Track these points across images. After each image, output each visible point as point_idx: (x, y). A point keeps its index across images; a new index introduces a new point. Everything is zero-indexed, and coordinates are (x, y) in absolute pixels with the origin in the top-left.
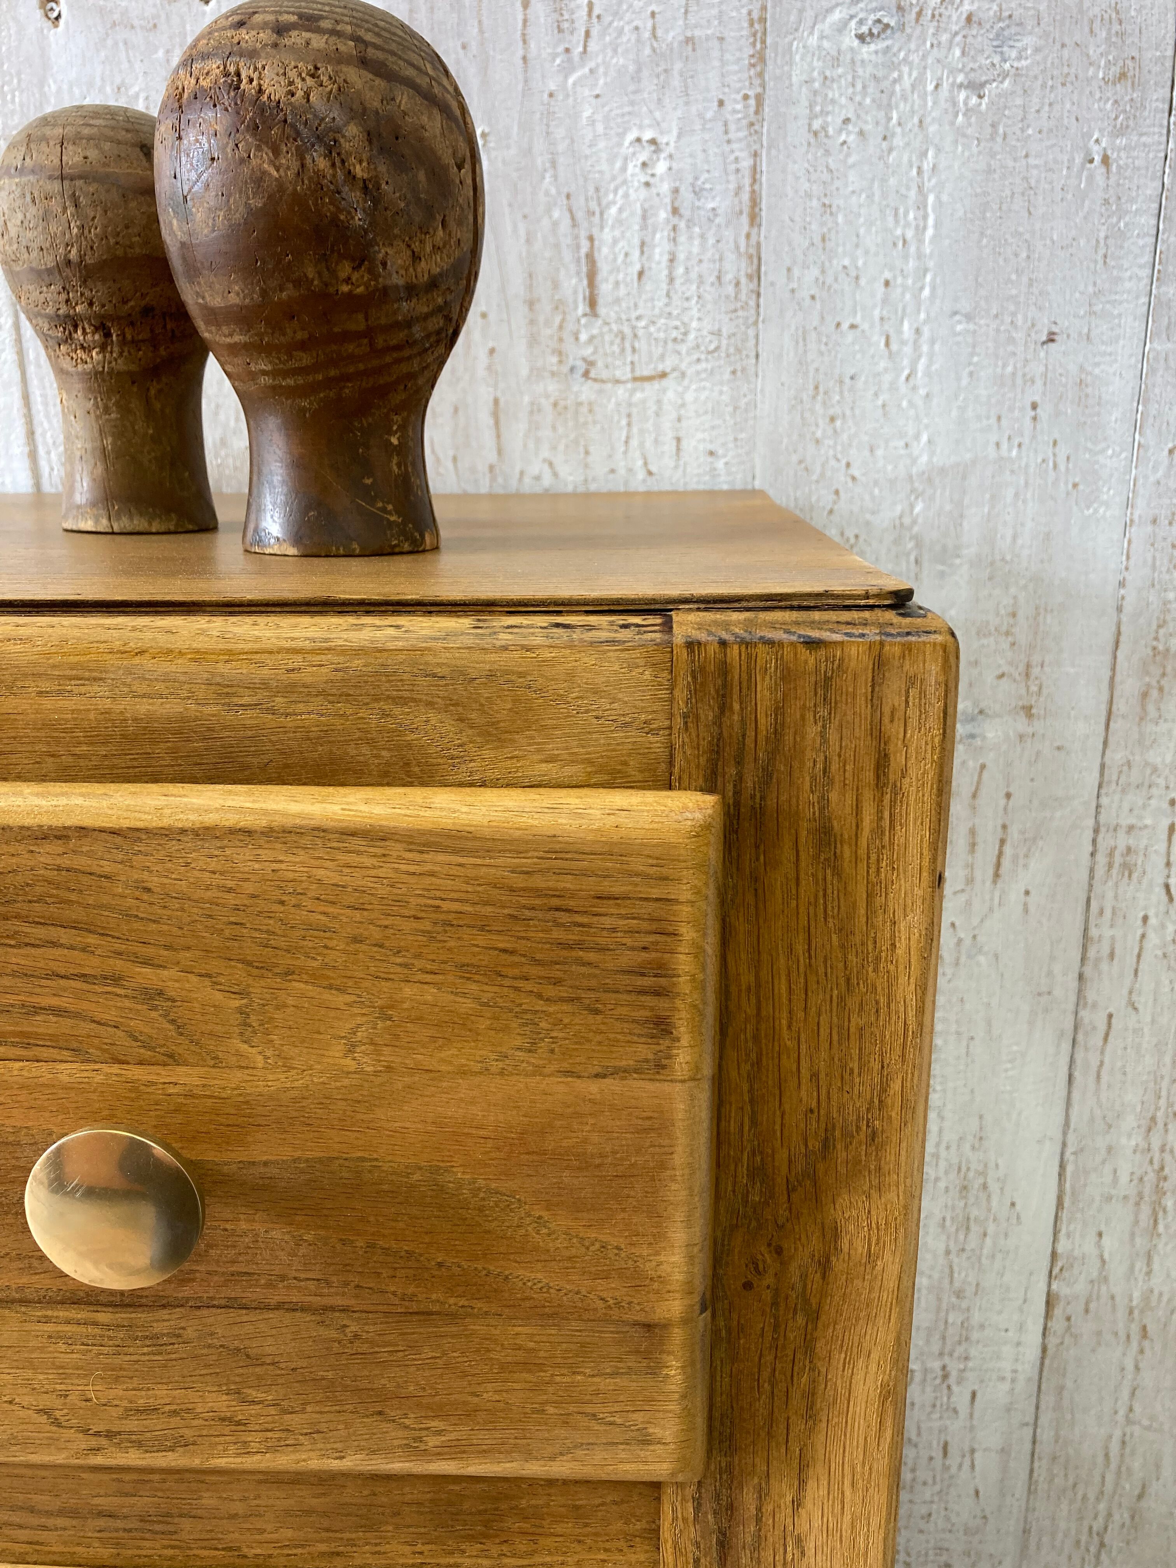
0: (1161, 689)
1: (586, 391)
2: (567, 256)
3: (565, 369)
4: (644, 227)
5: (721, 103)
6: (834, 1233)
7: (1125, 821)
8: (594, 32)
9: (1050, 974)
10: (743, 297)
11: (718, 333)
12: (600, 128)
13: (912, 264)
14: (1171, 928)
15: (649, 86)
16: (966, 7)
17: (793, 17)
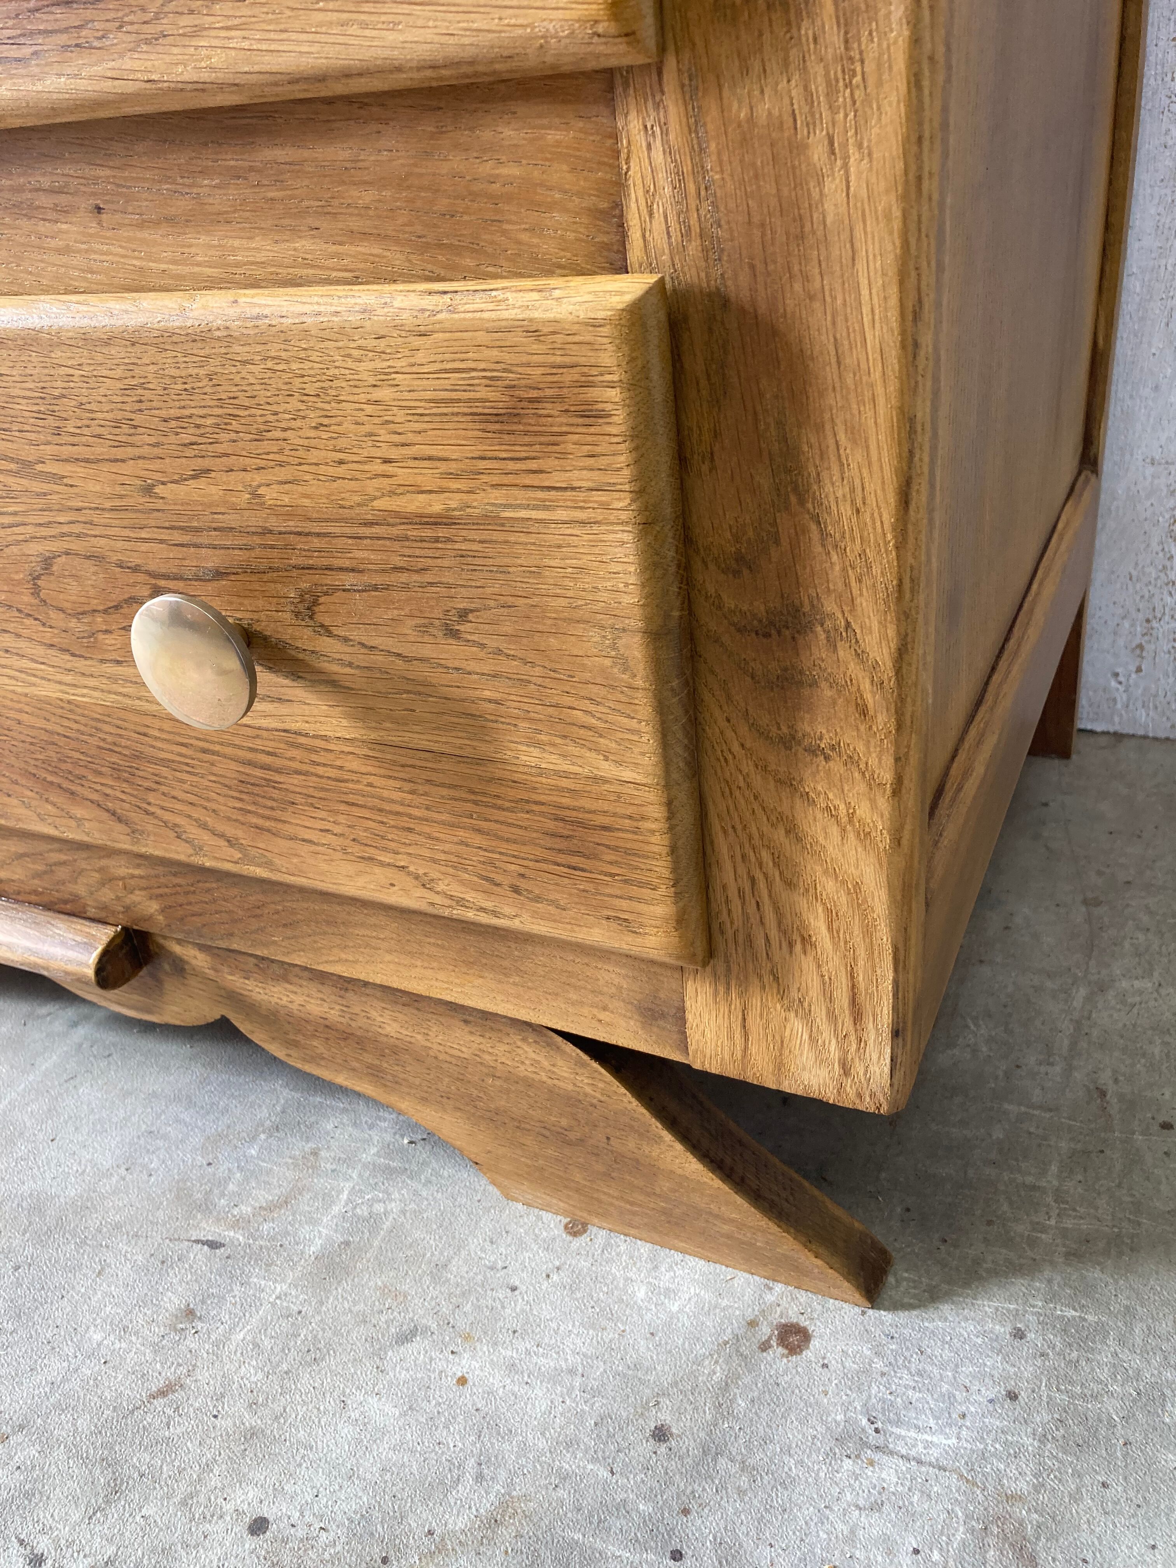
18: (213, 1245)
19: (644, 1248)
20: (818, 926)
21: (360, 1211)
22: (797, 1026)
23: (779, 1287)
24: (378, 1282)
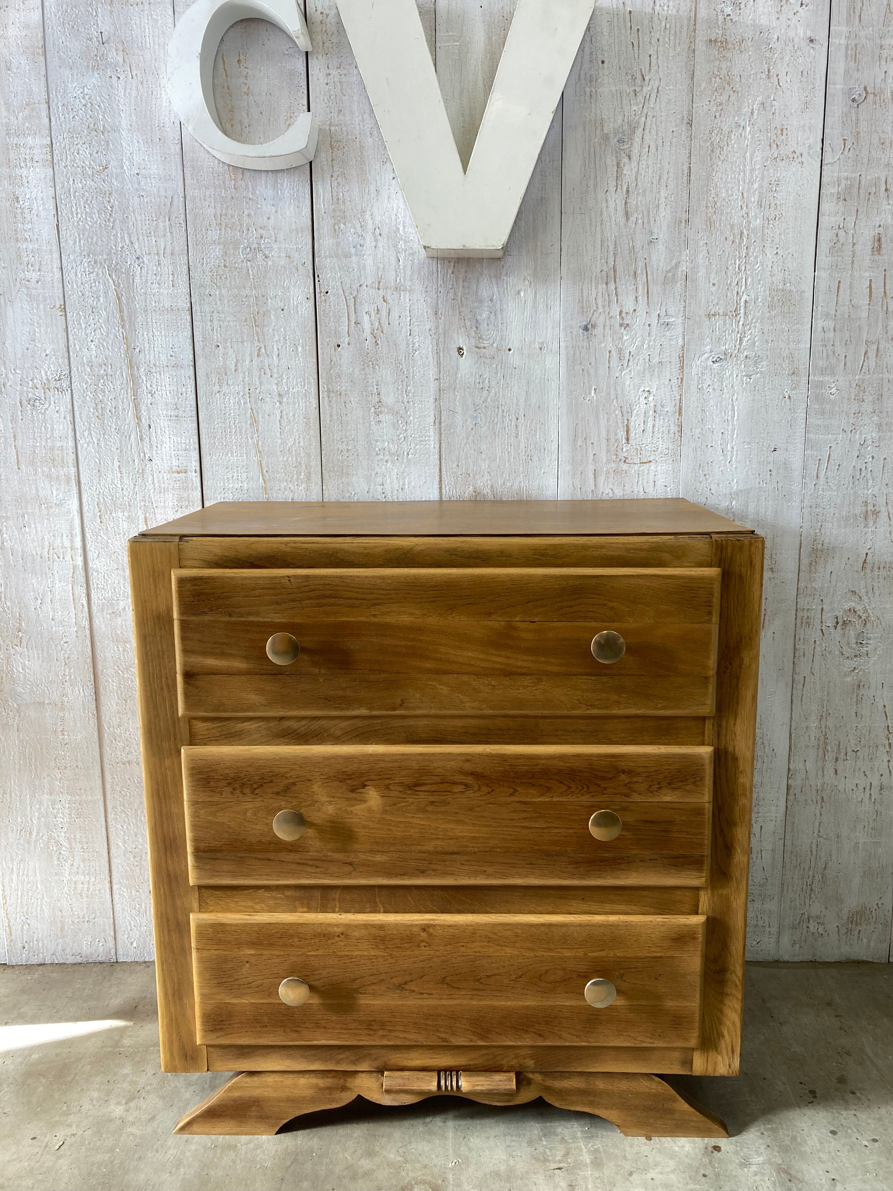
0: (816, 562)
1: (625, 467)
2: (620, 425)
3: (618, 460)
4: (645, 417)
5: (670, 380)
6: (742, 660)
7: (806, 607)
8: (631, 360)
9: (783, 662)
10: (676, 437)
11: (668, 449)
12: (632, 387)
13: (730, 427)
14: (824, 645)
15: (647, 376)
16: (745, 354)
17: (693, 356)
18: (560, 1169)
19: (669, 1139)
20: (725, 1033)
21: (592, 1149)
22: (720, 1058)
23: (706, 1139)
24: (612, 1164)
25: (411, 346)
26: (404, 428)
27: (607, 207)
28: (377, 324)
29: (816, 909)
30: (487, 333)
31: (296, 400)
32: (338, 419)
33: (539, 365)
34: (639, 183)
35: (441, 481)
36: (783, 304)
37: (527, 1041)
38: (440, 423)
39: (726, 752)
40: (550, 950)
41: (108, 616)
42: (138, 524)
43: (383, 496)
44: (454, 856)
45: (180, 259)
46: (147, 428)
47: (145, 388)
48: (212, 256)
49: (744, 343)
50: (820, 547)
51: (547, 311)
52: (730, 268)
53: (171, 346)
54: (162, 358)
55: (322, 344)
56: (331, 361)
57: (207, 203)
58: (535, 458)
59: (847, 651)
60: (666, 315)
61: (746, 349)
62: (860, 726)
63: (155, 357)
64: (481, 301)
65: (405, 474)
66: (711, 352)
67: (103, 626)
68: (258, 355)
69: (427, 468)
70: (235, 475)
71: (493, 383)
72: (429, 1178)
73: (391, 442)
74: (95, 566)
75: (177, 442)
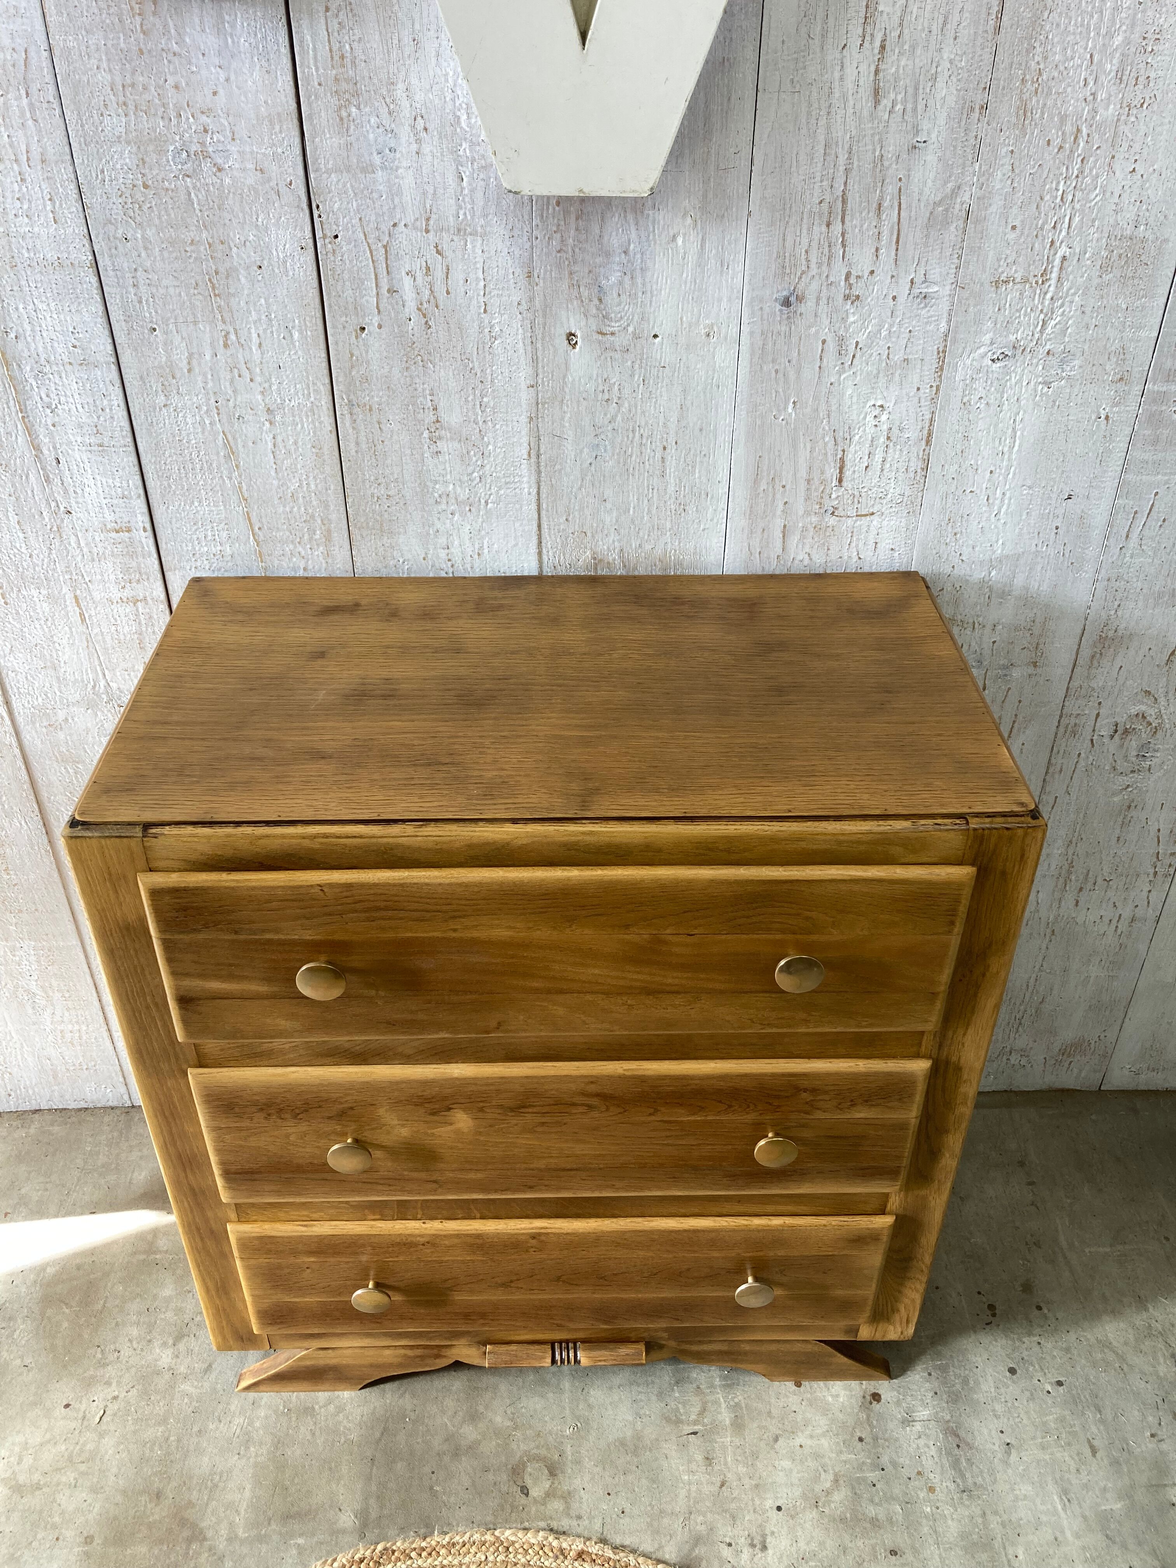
0: (1101, 654)
1: (832, 521)
2: (830, 458)
3: (822, 511)
4: (871, 446)
5: (918, 389)
6: (988, 967)
7: (1075, 713)
8: (857, 356)
10: (918, 478)
11: (903, 495)
12: (855, 399)
13: (1005, 463)
14: (1091, 758)
15: (882, 380)
16: (1048, 347)
17: (960, 351)
18: (695, 1433)
19: (821, 1383)
20: (902, 1309)
21: (732, 1403)
22: (891, 1328)
23: (864, 1383)
24: (755, 1425)
25: (487, 330)
26: (479, 463)
27: (842, 79)
28: (427, 292)
29: (1022, 1041)
30: (617, 309)
31: (297, 419)
32: (369, 448)
33: (703, 361)
34: (906, 31)
35: (540, 543)
36: (1126, 262)
37: (663, 1324)
38: (538, 456)
39: (947, 1062)
40: (695, 1252)
41: (44, 730)
42: (66, 606)
43: (450, 564)
44: (573, 1173)
45: (59, 172)
46: (54, 463)
47: (38, 399)
48: (119, 166)
49: (1049, 330)
50: (1111, 634)
51: (722, 271)
52: (1047, 198)
53: (71, 329)
54: (60, 350)
55: (334, 327)
56: (352, 355)
57: (94, 62)
58: (691, 509)
59: (1122, 766)
60: (925, 282)
61: (1049, 340)
62: (1120, 853)
63: (45, 348)
64: (608, 254)
65: (483, 533)
66: (992, 343)
67: (38, 742)
68: (226, 346)
69: (517, 524)
70: (210, 534)
71: (626, 392)
72: (543, 1452)
73: (458, 483)
74: (9, 664)
75: (109, 486)
